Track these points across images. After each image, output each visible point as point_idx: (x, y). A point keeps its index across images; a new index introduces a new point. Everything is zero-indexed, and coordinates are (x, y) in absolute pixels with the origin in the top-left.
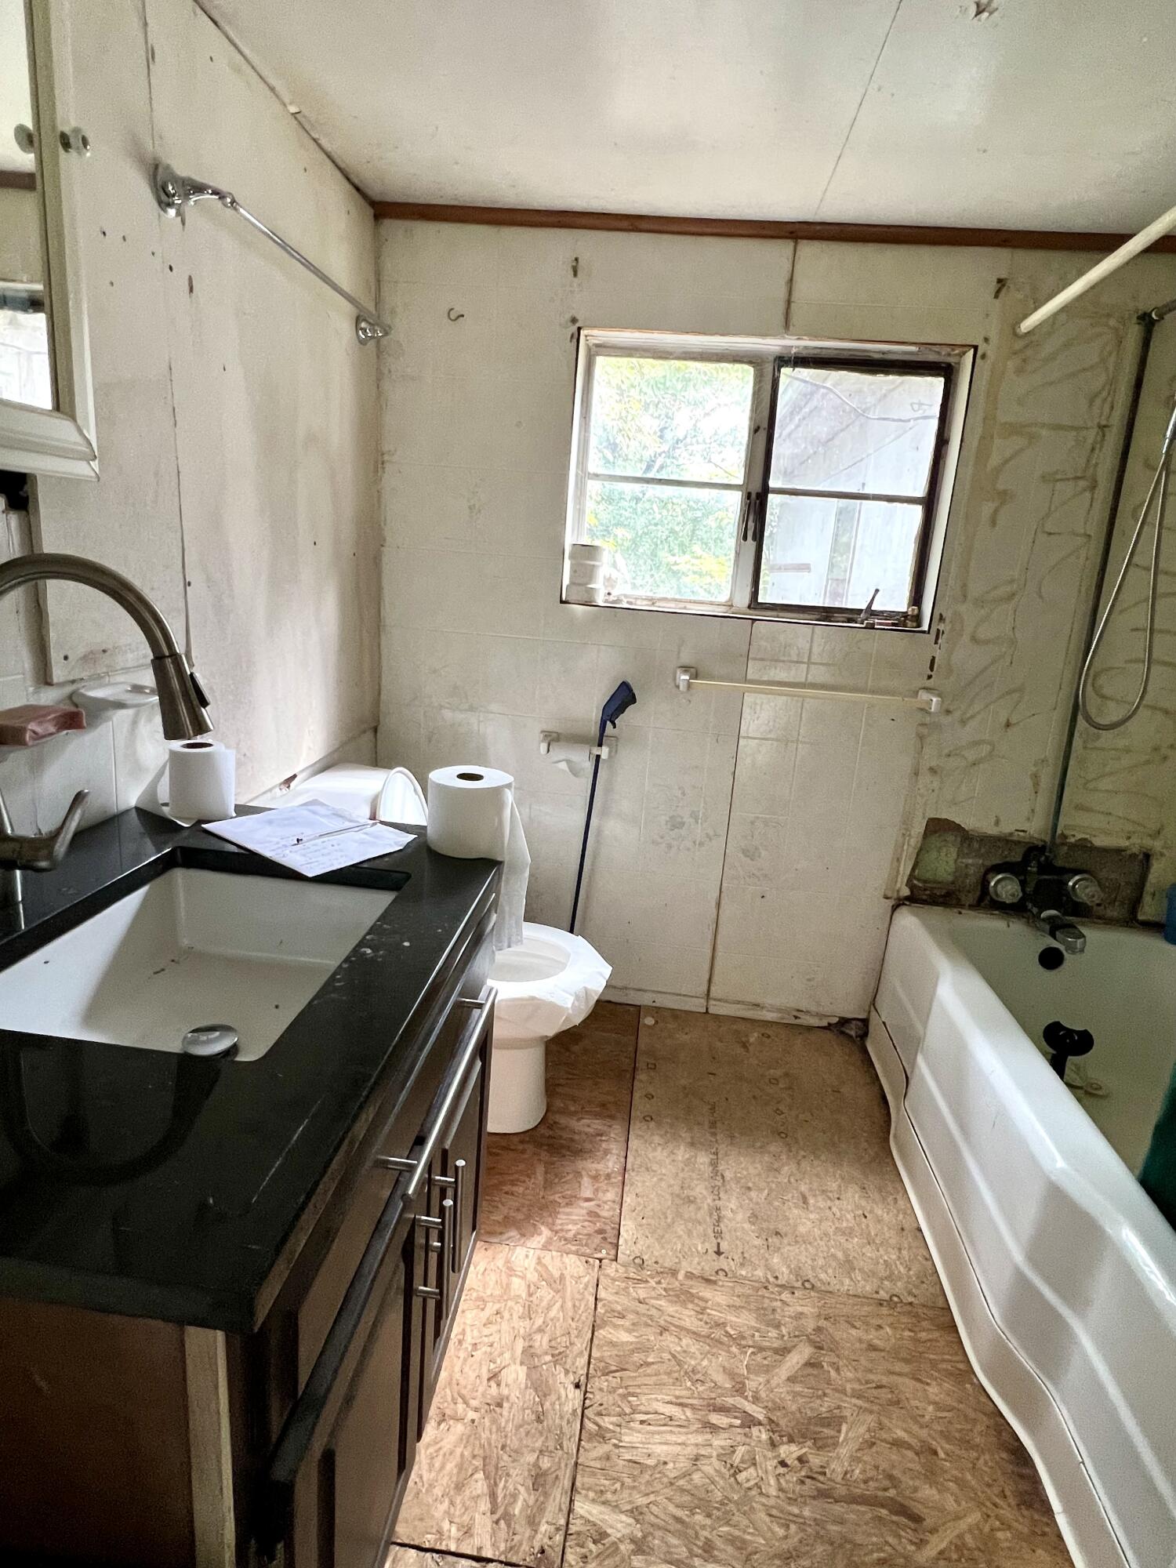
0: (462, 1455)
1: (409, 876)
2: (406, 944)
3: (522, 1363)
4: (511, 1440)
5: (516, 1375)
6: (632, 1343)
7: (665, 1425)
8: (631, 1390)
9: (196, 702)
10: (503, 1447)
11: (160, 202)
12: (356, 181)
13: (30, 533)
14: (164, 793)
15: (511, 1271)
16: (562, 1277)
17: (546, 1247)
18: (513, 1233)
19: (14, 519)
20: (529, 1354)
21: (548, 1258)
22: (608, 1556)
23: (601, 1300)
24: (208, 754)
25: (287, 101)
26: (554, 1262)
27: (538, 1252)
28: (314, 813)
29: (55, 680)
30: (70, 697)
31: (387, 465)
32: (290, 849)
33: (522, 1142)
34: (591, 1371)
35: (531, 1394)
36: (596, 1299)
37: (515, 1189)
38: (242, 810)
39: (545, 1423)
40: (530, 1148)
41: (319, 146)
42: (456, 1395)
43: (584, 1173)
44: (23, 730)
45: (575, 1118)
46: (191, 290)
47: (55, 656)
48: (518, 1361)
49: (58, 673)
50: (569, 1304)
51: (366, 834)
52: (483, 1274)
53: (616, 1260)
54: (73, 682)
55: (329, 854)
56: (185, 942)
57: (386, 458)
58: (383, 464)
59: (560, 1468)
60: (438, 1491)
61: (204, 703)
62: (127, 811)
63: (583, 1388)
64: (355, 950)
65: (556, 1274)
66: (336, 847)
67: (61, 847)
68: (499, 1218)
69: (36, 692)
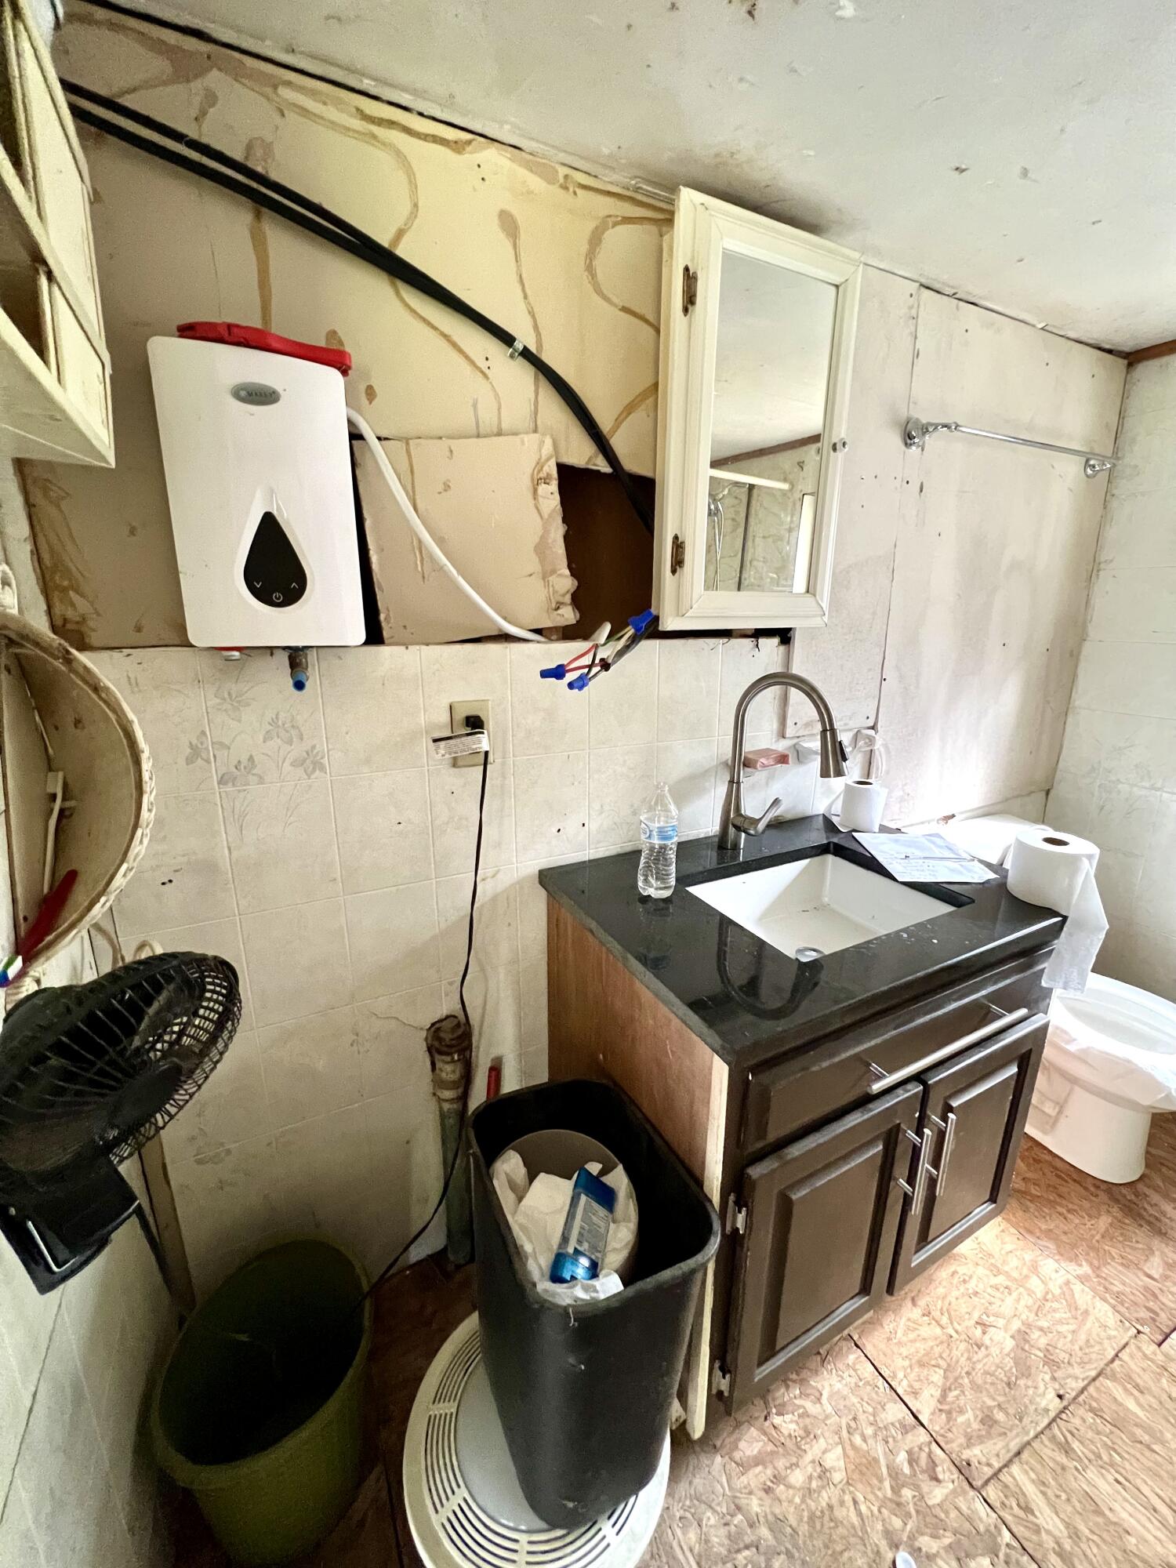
0: (932, 1348)
1: (973, 901)
2: (935, 941)
3: (1012, 1337)
4: (976, 1374)
5: (1001, 1340)
6: (1141, 1419)
7: (1145, 1508)
8: (1117, 1447)
9: (840, 758)
10: (968, 1373)
11: (906, 444)
12: (1107, 347)
13: (788, 659)
14: (837, 808)
15: (1034, 1268)
16: (1086, 1312)
17: (1083, 1279)
18: (1052, 1246)
19: (782, 648)
20: (1022, 1337)
21: (1077, 1287)
22: (1026, 1527)
23: (1121, 1360)
24: (869, 789)
25: (1034, 322)
26: (1083, 1295)
27: (1071, 1278)
28: (934, 843)
29: (787, 736)
30: (794, 745)
31: (1101, 573)
32: (899, 861)
33: (1098, 1187)
34: (1081, 1398)
35: (1009, 1363)
36: (1117, 1355)
37: (1070, 1216)
38: (884, 829)
39: (1012, 1392)
40: (1103, 1196)
41: (1068, 338)
42: (945, 1309)
43: (1157, 1253)
44: (756, 762)
45: (1172, 1205)
46: (921, 491)
47: (790, 722)
48: (1010, 1333)
49: (789, 732)
50: (1083, 1337)
51: (961, 866)
52: (1007, 1253)
53: (1160, 1345)
54: (798, 737)
55: (923, 871)
56: (826, 900)
57: (1102, 566)
58: (1098, 571)
59: (1011, 1430)
60: (904, 1351)
61: (845, 759)
62: (818, 815)
63: (1065, 1403)
64: (897, 933)
65: (1083, 1307)
66: (931, 868)
67: (761, 826)
68: (1044, 1227)
69: (777, 741)
